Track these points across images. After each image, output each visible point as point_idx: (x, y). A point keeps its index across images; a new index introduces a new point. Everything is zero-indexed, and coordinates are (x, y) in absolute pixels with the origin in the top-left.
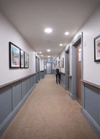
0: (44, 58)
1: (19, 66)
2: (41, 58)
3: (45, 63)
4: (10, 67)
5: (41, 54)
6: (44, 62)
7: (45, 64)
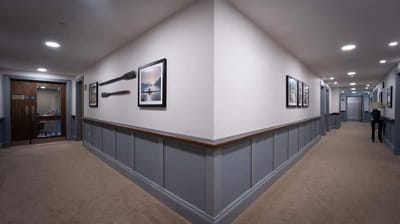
0: (340, 88)
1: (295, 104)
2: (333, 88)
3: (343, 98)
4: (287, 106)
5: (333, 81)
6: (341, 95)
7: (341, 100)
